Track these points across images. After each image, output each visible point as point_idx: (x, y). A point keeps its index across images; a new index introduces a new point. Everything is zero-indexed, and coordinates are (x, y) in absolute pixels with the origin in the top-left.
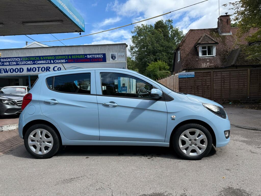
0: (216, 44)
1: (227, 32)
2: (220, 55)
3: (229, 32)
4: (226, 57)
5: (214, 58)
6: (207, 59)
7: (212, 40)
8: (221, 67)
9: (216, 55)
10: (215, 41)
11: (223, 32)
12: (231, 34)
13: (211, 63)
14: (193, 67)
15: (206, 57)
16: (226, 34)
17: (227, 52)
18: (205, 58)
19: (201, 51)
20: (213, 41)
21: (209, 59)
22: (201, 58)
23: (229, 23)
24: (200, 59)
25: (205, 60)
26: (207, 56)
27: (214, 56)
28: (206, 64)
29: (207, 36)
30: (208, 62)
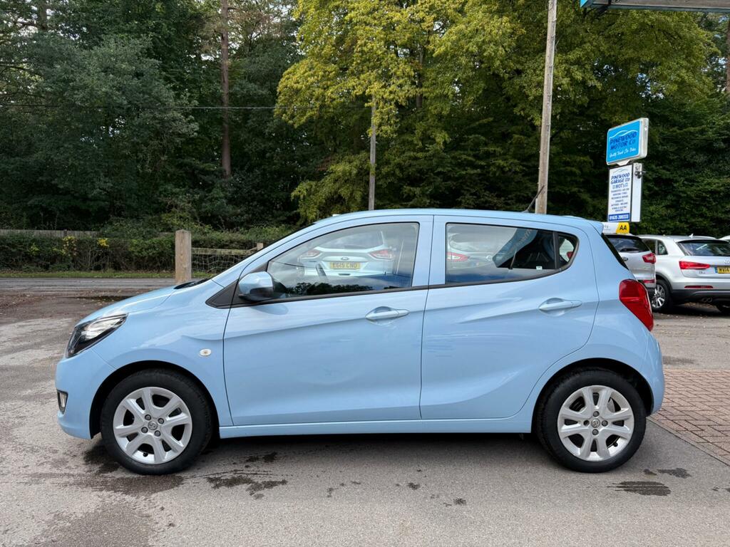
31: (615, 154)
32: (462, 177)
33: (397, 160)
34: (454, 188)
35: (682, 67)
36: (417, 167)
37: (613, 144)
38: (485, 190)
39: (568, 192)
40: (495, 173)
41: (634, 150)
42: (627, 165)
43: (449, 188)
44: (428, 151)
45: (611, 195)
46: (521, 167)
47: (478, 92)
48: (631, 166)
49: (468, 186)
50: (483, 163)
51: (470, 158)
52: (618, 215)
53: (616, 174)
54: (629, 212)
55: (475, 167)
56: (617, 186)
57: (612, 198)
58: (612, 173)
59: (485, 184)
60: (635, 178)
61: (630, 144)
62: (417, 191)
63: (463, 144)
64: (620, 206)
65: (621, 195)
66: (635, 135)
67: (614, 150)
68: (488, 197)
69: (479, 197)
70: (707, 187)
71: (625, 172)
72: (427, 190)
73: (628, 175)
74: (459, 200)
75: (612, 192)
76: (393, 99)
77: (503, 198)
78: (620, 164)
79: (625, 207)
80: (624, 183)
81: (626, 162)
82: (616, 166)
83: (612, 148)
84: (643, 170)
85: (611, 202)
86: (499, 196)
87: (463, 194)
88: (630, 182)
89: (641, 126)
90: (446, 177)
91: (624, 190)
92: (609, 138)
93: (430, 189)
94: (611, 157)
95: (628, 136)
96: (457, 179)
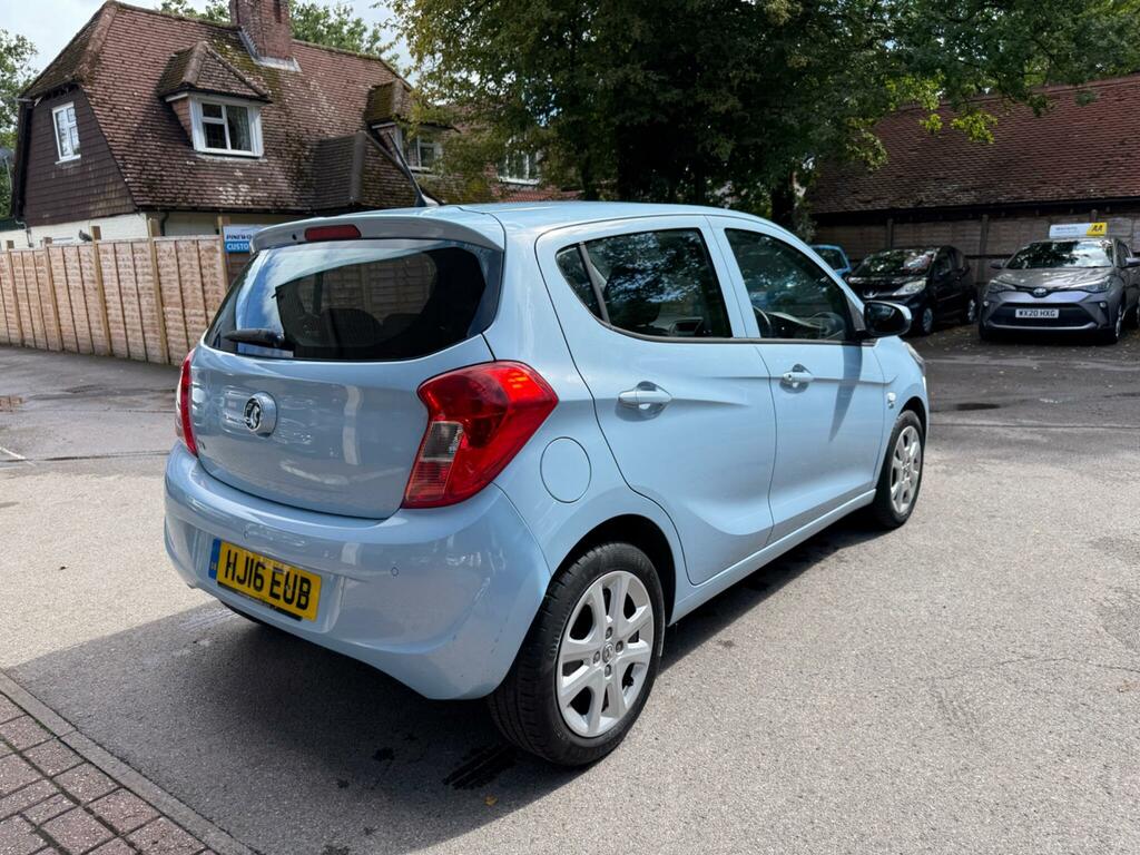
0: (258, 104)
1: (279, 57)
2: (279, 154)
3: (288, 58)
4: (307, 167)
5: (261, 165)
6: (234, 167)
7: (243, 81)
8: (299, 208)
9: (265, 155)
10: (255, 90)
11: (264, 53)
12: (294, 67)
13: (254, 187)
14: (185, 200)
15: (226, 159)
16: (278, 63)
17: (303, 145)
18: (222, 163)
19: (201, 126)
20: (249, 85)
21: (242, 169)
22: (204, 157)
23: (283, 15)
24: (204, 161)
25: (224, 171)
26: (229, 151)
27: (256, 155)
28: (236, 188)
29: (214, 56)
30: (240, 182)
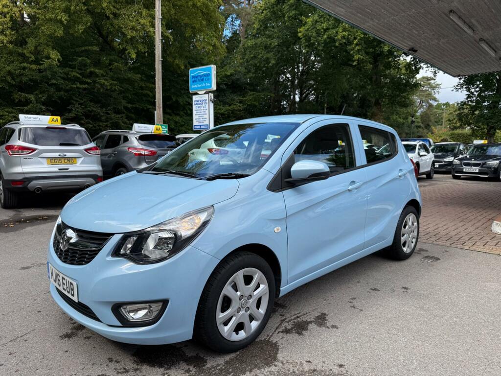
31: (196, 86)
32: (72, 89)
33: (8, 68)
34: (65, 98)
35: (213, 36)
36: (30, 77)
37: (193, 79)
38: (91, 101)
39: (145, 108)
40: (99, 89)
41: (209, 84)
42: (205, 93)
43: (60, 98)
44: (42, 64)
45: (194, 113)
46: (119, 87)
47: (87, 23)
48: (208, 95)
49: (77, 97)
50: (89, 81)
51: (78, 75)
52: (200, 125)
53: (197, 99)
54: (208, 124)
55: (82, 83)
56: (199, 107)
57: (196, 115)
58: (195, 98)
59: (90, 97)
60: (210, 102)
61: (206, 80)
62: (32, 97)
63: (70, 63)
64: (201, 120)
65: (202, 113)
66: (209, 75)
67: (194, 83)
68: (93, 107)
69: (86, 107)
70: (219, 111)
71: (204, 99)
72: (42, 98)
73: (206, 100)
74: (70, 108)
75: (195, 110)
76: (8, 13)
77: (104, 109)
78: (199, 92)
79: (205, 121)
80: (204, 105)
81: (203, 92)
82: (196, 94)
83: (193, 82)
84: (214, 98)
85: (195, 117)
86: (102, 108)
87: (73, 104)
88: (207, 105)
89: (213, 70)
90: (58, 88)
91: (204, 110)
92: (191, 75)
93: (44, 98)
94: (192, 87)
95: (204, 75)
96: (67, 91)
